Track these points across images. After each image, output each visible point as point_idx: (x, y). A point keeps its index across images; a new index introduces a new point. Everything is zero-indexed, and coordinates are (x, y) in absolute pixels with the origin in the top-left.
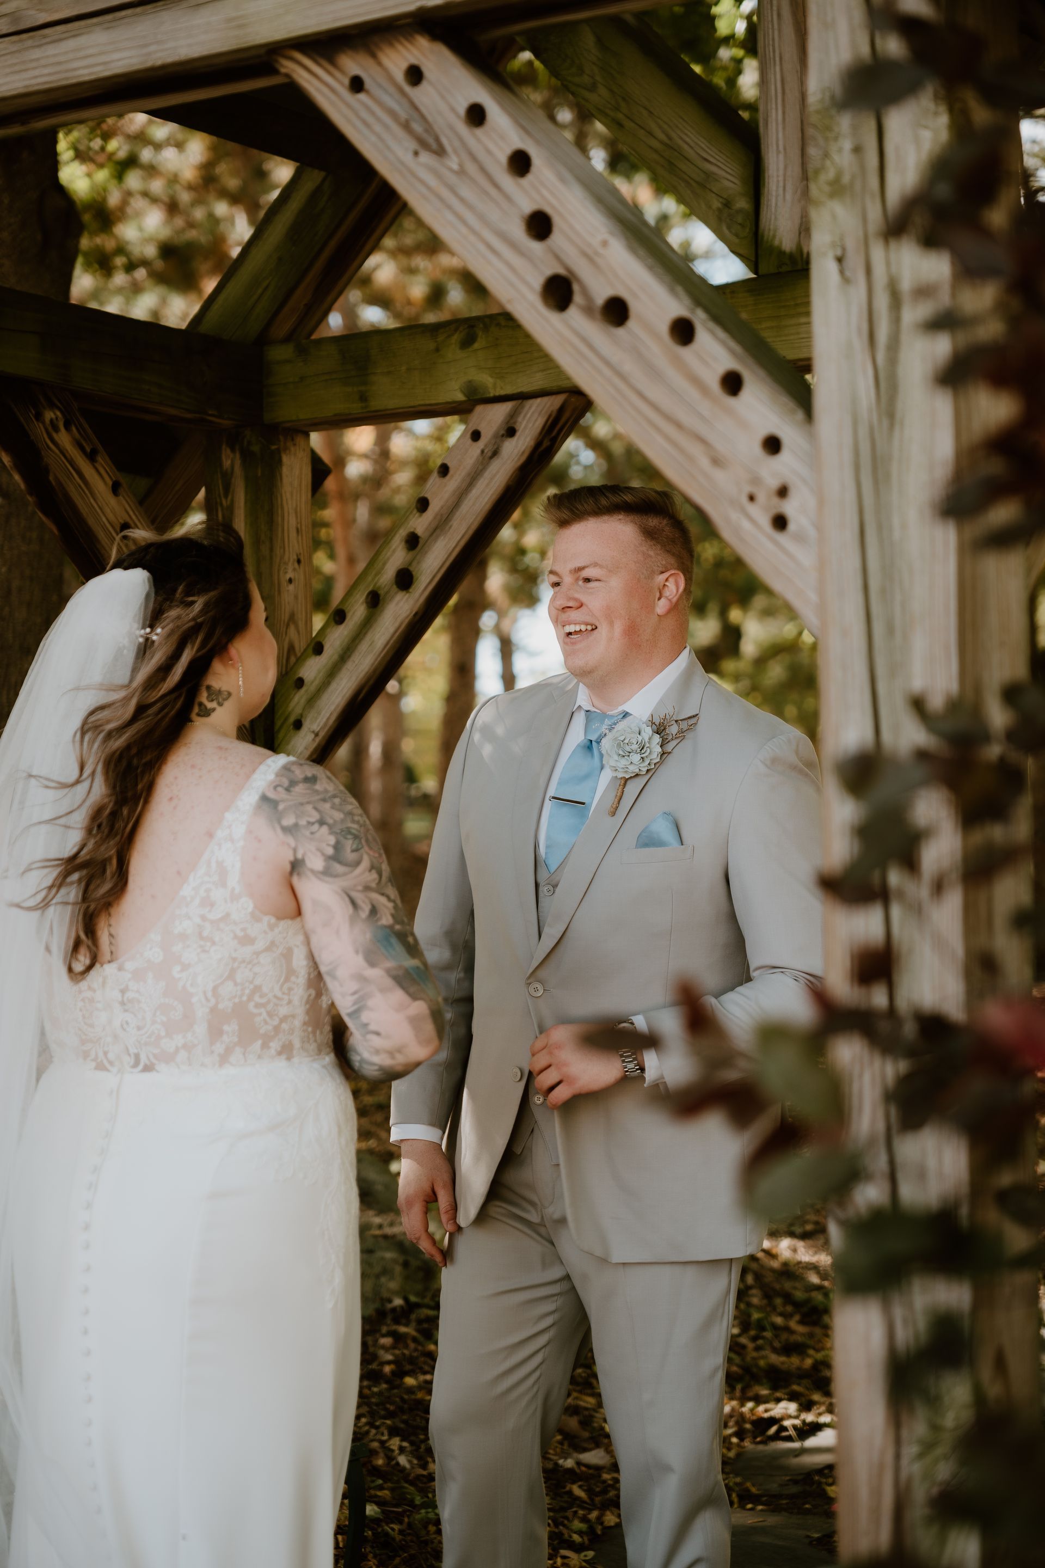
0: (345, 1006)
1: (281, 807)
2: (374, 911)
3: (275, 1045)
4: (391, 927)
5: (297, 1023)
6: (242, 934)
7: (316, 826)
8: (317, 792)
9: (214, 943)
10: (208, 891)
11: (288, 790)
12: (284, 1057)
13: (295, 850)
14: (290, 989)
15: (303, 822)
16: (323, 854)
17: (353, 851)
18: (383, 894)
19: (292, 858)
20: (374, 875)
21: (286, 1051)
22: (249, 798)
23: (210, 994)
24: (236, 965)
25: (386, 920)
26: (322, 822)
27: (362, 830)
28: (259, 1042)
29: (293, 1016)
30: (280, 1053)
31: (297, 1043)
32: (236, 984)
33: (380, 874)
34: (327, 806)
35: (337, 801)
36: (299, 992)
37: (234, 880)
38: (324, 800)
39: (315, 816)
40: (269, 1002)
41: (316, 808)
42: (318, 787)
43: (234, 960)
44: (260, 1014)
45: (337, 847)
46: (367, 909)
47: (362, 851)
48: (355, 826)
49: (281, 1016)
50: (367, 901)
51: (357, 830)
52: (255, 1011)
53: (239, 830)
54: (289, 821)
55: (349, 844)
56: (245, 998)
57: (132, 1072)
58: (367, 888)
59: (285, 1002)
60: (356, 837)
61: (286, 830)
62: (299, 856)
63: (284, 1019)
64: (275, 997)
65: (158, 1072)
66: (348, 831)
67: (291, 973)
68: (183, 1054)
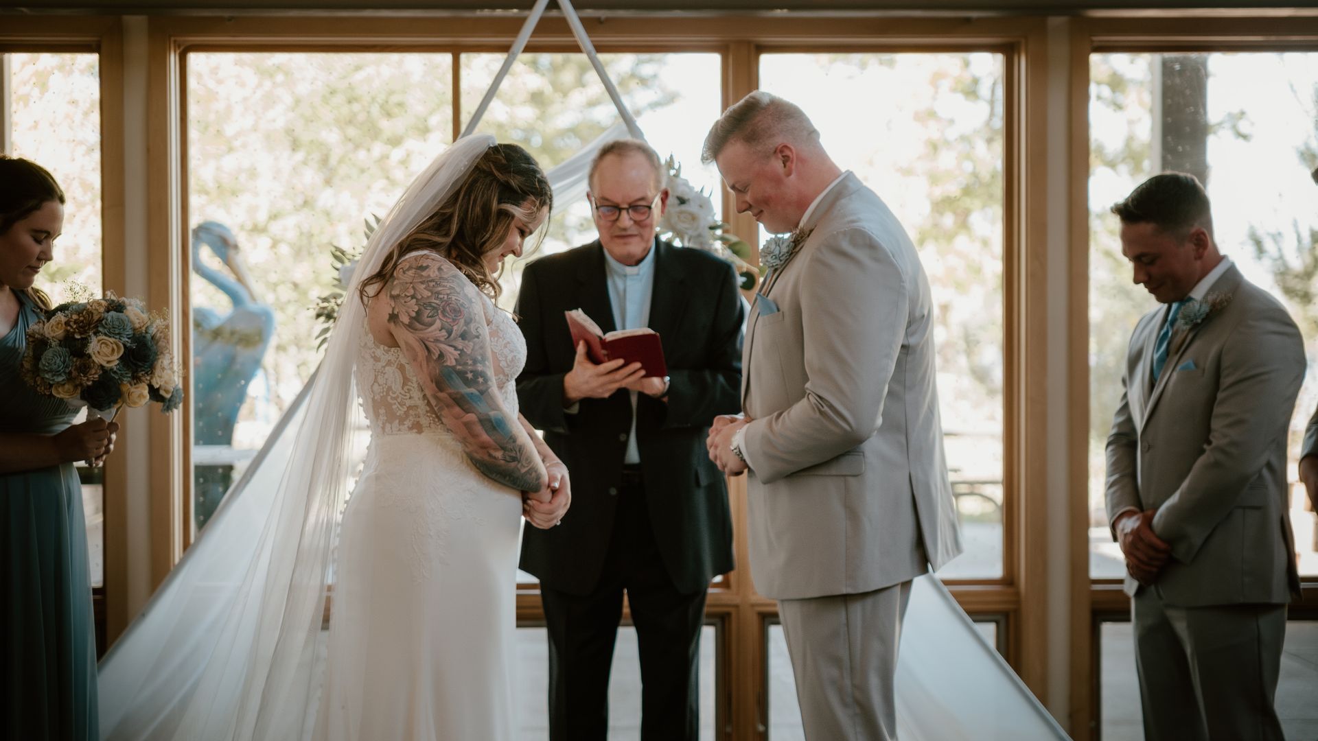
2: (442, 356)
5: (421, 411)
7: (410, 298)
12: (415, 431)
13: (393, 309)
14: (409, 390)
15: (403, 295)
16: (409, 315)
18: (450, 346)
19: (391, 313)
21: (417, 427)
25: (451, 362)
26: (413, 296)
27: (442, 304)
28: (397, 421)
30: (410, 429)
31: (425, 424)
32: (379, 385)
33: (449, 333)
34: (422, 286)
38: (421, 282)
40: (398, 397)
41: (414, 288)
44: (395, 404)
46: (437, 353)
47: (437, 317)
49: (408, 406)
50: (437, 348)
51: (437, 304)
52: (391, 402)
56: (384, 394)
59: (408, 397)
61: (393, 297)
62: (396, 312)
63: (410, 408)
64: (401, 394)
66: (429, 304)
67: (407, 380)
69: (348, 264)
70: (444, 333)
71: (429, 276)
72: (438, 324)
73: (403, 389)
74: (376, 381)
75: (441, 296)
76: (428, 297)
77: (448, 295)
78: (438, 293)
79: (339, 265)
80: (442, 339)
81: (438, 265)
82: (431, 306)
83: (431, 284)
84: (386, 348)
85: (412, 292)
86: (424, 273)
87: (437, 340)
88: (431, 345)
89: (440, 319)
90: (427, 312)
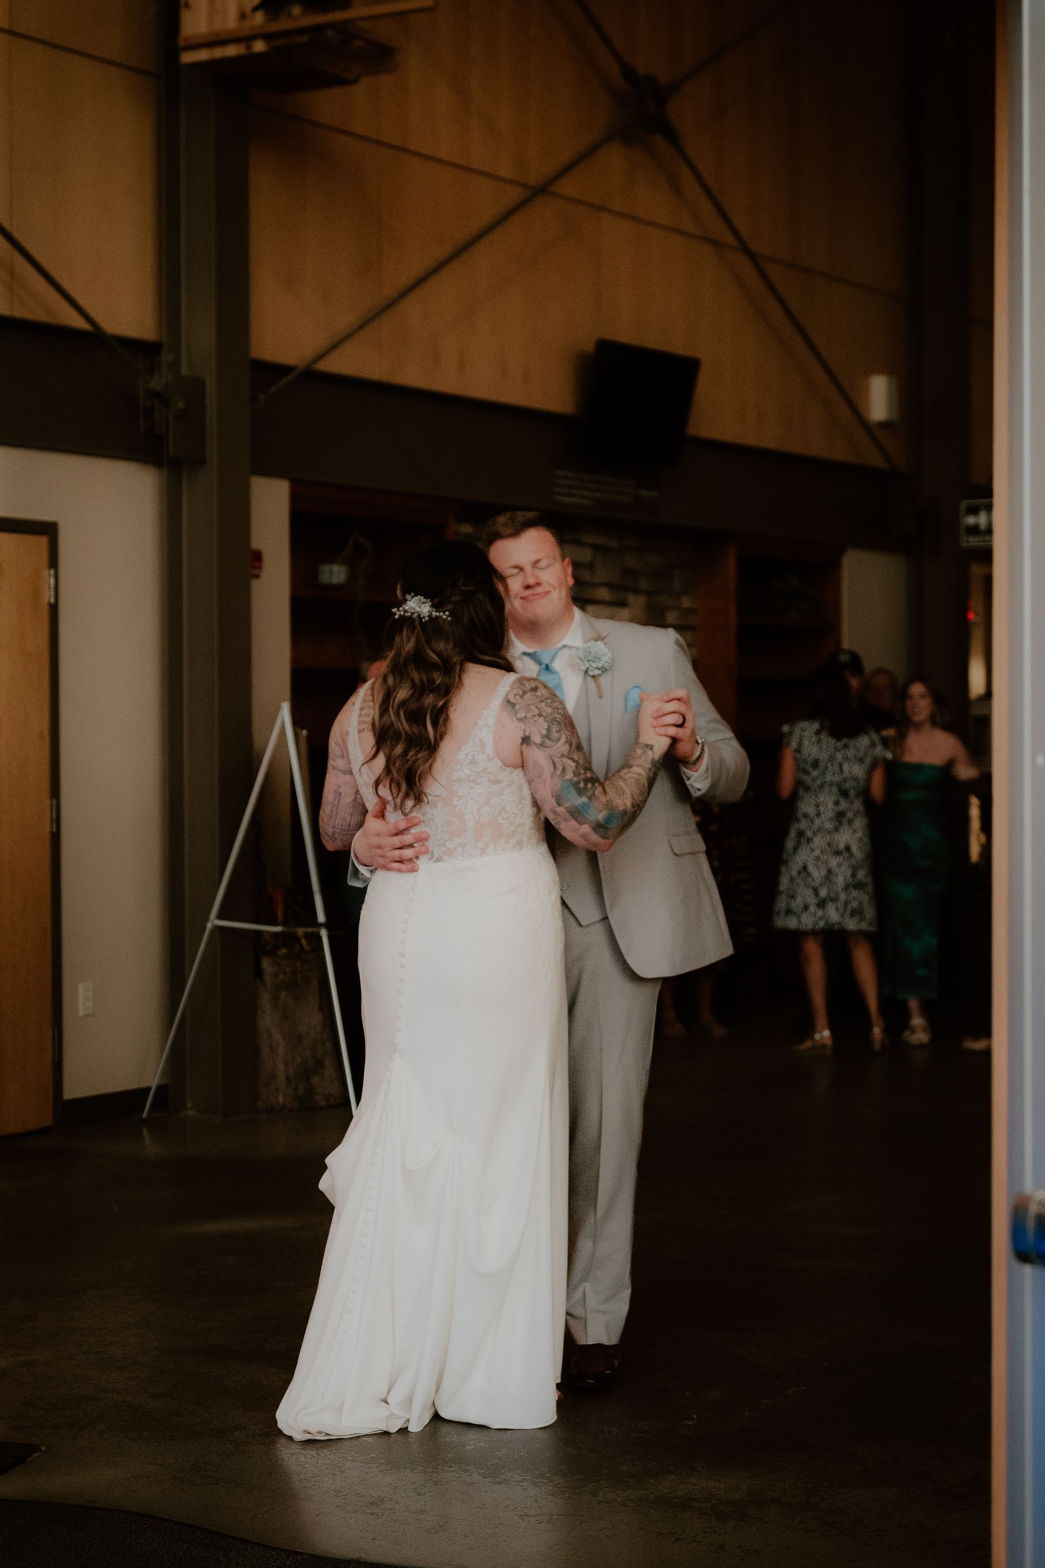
0: (551, 817)
1: (517, 707)
2: (564, 770)
3: (513, 841)
4: (571, 780)
5: (527, 828)
6: (494, 778)
7: (537, 717)
8: (537, 697)
9: (477, 784)
10: (473, 756)
11: (522, 697)
13: (525, 731)
14: (523, 808)
15: (529, 715)
16: (541, 734)
17: (557, 732)
18: (570, 759)
19: (522, 736)
20: (567, 747)
21: (519, 844)
22: (497, 702)
23: (475, 813)
24: (490, 795)
25: (569, 775)
26: (540, 715)
27: (563, 718)
28: (504, 840)
29: (524, 824)
30: (515, 846)
31: (525, 840)
32: (491, 807)
33: (571, 746)
34: (543, 704)
35: (549, 701)
36: (529, 810)
37: (489, 750)
38: (542, 701)
39: (537, 711)
40: (510, 816)
41: (537, 707)
42: (538, 693)
43: (489, 793)
44: (505, 824)
45: (549, 730)
46: (561, 768)
47: (562, 732)
48: (560, 716)
49: (517, 824)
50: (561, 763)
51: (559, 719)
52: (501, 822)
53: (491, 720)
54: (521, 714)
55: (555, 728)
56: (496, 815)
57: (428, 863)
58: (563, 756)
59: (519, 816)
60: (559, 723)
61: (520, 720)
62: (528, 735)
63: (518, 826)
64: (514, 813)
65: (444, 861)
66: (554, 720)
67: (522, 798)
68: (459, 850)
72: (563, 738)
73: (517, 807)
74: (487, 803)
75: (560, 711)
76: (552, 713)
77: (562, 708)
78: (557, 708)
80: (566, 753)
82: (556, 721)
85: (535, 711)
88: (557, 761)
89: (565, 733)
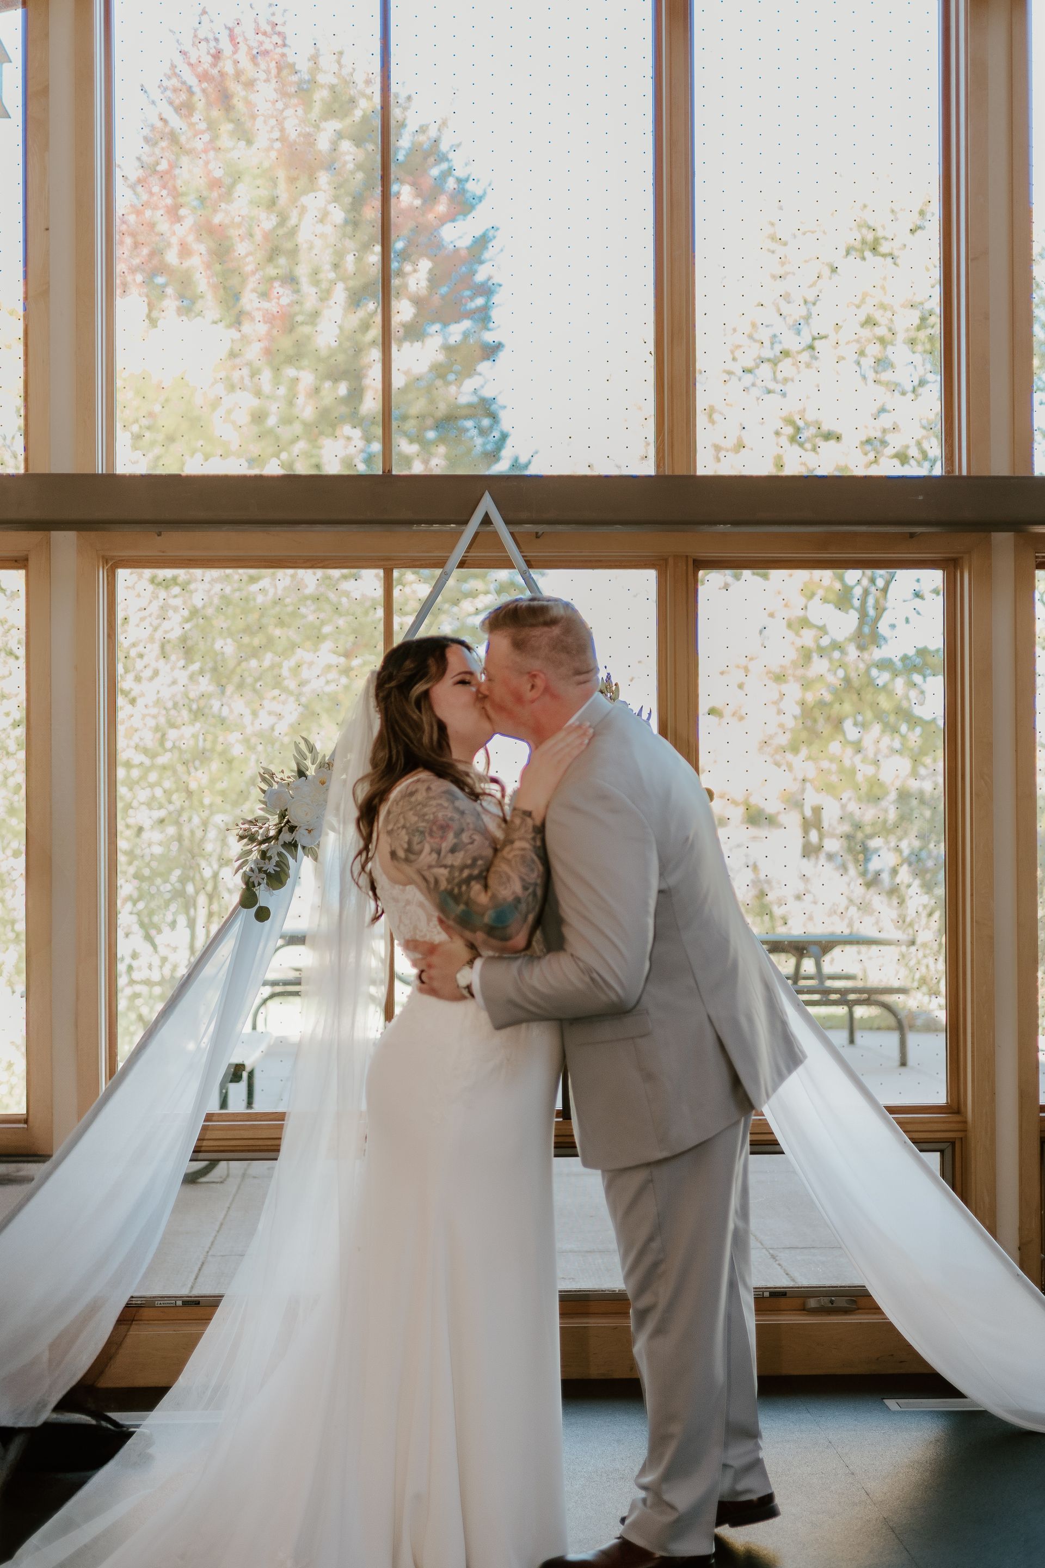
69: (276, 786)
70: (434, 856)
71: (417, 800)
72: (427, 848)
73: (428, 924)
74: (400, 921)
75: (427, 817)
76: (416, 823)
77: (434, 813)
78: (424, 815)
79: (265, 787)
80: (434, 863)
81: (426, 785)
82: (418, 831)
83: (418, 808)
84: (401, 887)
85: (402, 821)
86: (413, 799)
87: (430, 867)
88: (426, 874)
89: (428, 842)
90: (416, 839)
